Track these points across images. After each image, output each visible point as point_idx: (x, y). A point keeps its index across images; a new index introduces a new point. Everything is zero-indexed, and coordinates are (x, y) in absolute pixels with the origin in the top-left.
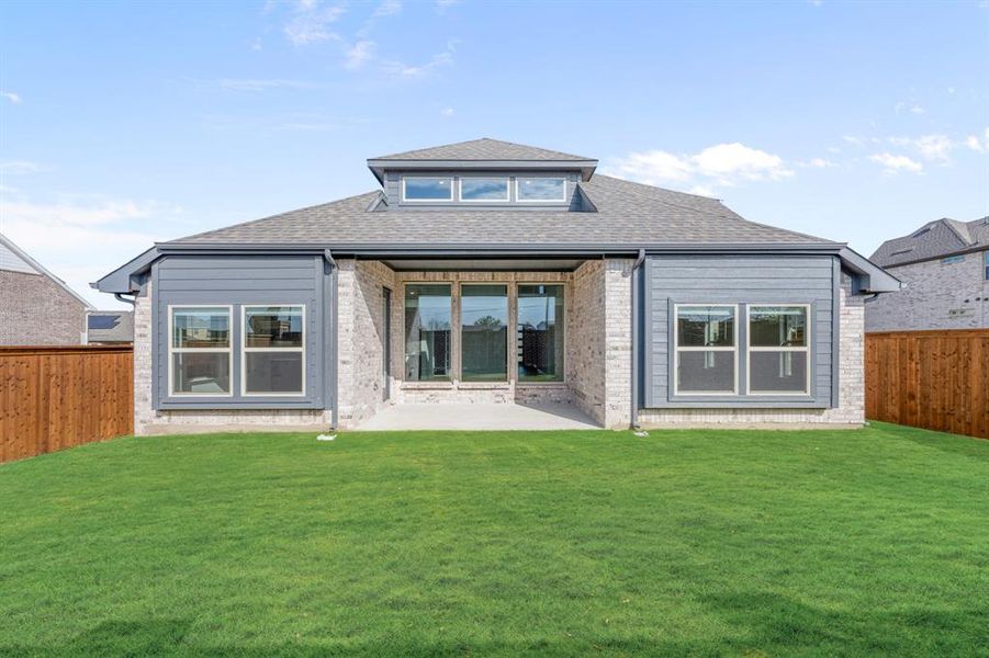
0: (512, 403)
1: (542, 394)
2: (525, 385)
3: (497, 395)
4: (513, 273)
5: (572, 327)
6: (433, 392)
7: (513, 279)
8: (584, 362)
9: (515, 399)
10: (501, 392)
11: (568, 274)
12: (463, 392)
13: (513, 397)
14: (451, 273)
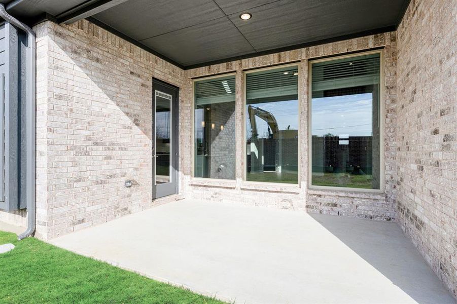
0: (303, 211)
1: (345, 204)
2: (320, 189)
3: (284, 200)
4: (304, 50)
5: (394, 110)
6: (217, 190)
7: (304, 57)
8: (418, 162)
9: (307, 206)
10: (289, 196)
11: (387, 35)
12: (246, 192)
13: (304, 204)
14: (234, 63)
